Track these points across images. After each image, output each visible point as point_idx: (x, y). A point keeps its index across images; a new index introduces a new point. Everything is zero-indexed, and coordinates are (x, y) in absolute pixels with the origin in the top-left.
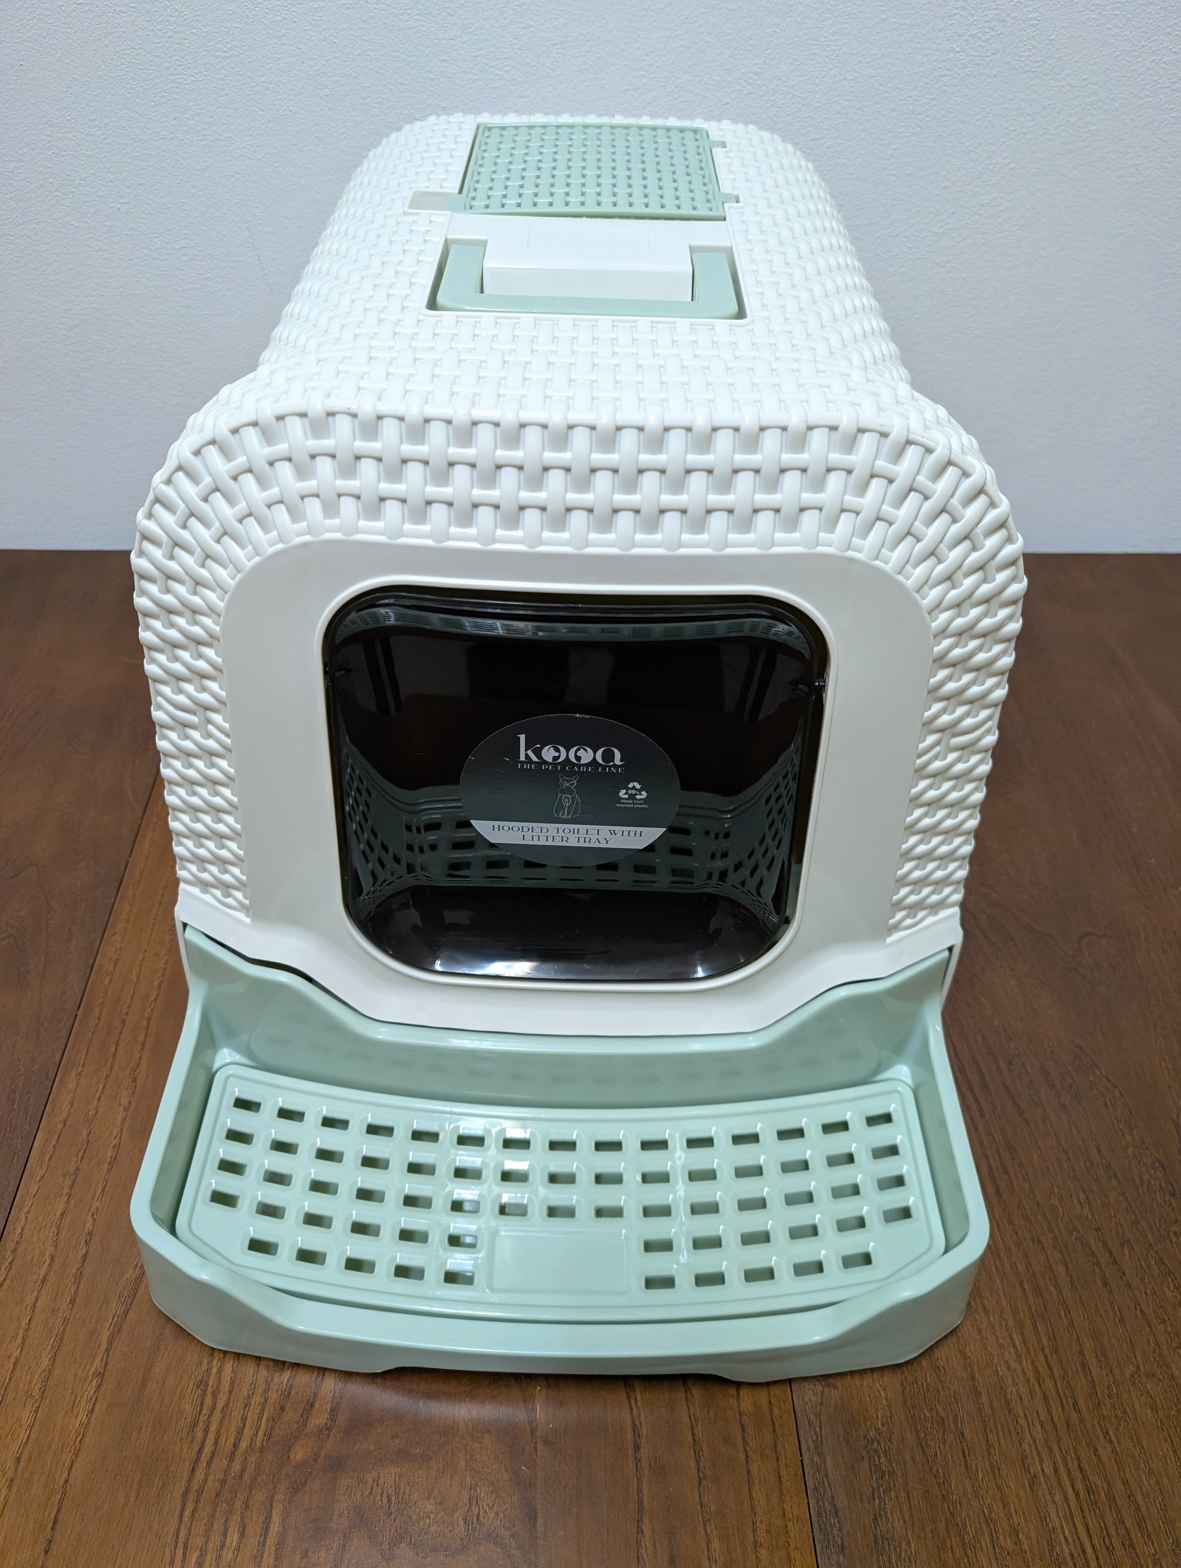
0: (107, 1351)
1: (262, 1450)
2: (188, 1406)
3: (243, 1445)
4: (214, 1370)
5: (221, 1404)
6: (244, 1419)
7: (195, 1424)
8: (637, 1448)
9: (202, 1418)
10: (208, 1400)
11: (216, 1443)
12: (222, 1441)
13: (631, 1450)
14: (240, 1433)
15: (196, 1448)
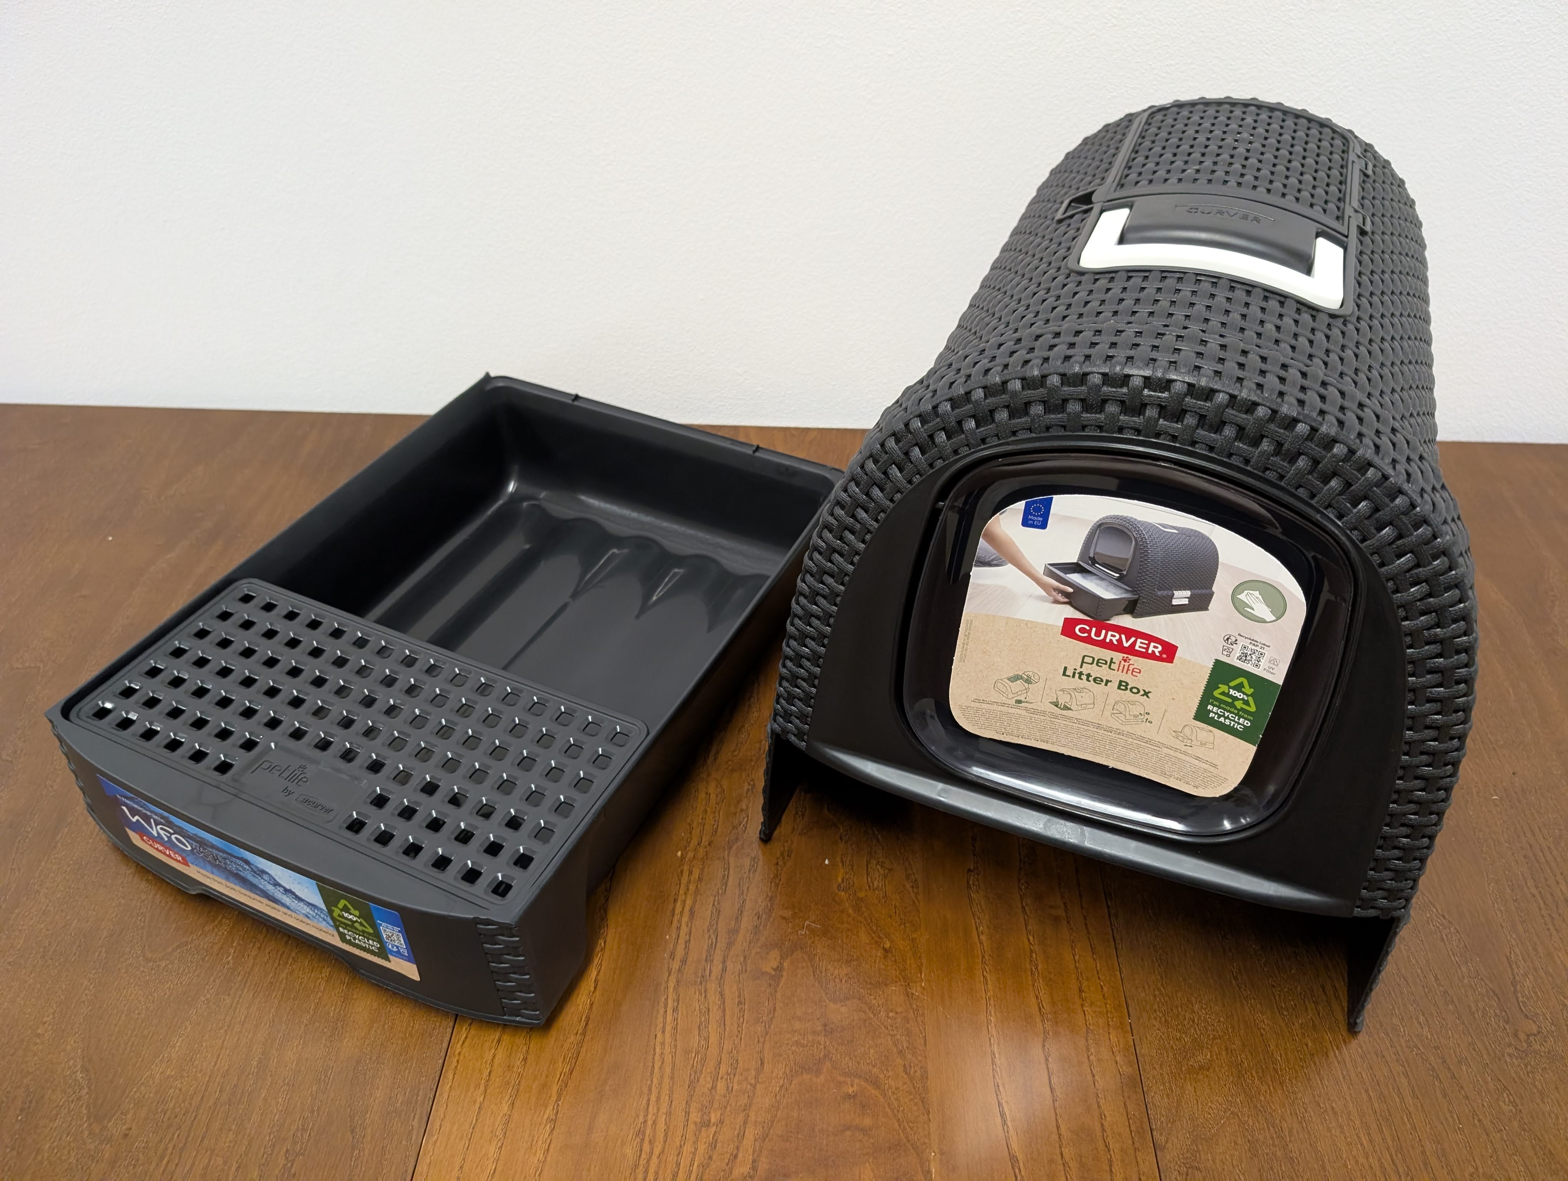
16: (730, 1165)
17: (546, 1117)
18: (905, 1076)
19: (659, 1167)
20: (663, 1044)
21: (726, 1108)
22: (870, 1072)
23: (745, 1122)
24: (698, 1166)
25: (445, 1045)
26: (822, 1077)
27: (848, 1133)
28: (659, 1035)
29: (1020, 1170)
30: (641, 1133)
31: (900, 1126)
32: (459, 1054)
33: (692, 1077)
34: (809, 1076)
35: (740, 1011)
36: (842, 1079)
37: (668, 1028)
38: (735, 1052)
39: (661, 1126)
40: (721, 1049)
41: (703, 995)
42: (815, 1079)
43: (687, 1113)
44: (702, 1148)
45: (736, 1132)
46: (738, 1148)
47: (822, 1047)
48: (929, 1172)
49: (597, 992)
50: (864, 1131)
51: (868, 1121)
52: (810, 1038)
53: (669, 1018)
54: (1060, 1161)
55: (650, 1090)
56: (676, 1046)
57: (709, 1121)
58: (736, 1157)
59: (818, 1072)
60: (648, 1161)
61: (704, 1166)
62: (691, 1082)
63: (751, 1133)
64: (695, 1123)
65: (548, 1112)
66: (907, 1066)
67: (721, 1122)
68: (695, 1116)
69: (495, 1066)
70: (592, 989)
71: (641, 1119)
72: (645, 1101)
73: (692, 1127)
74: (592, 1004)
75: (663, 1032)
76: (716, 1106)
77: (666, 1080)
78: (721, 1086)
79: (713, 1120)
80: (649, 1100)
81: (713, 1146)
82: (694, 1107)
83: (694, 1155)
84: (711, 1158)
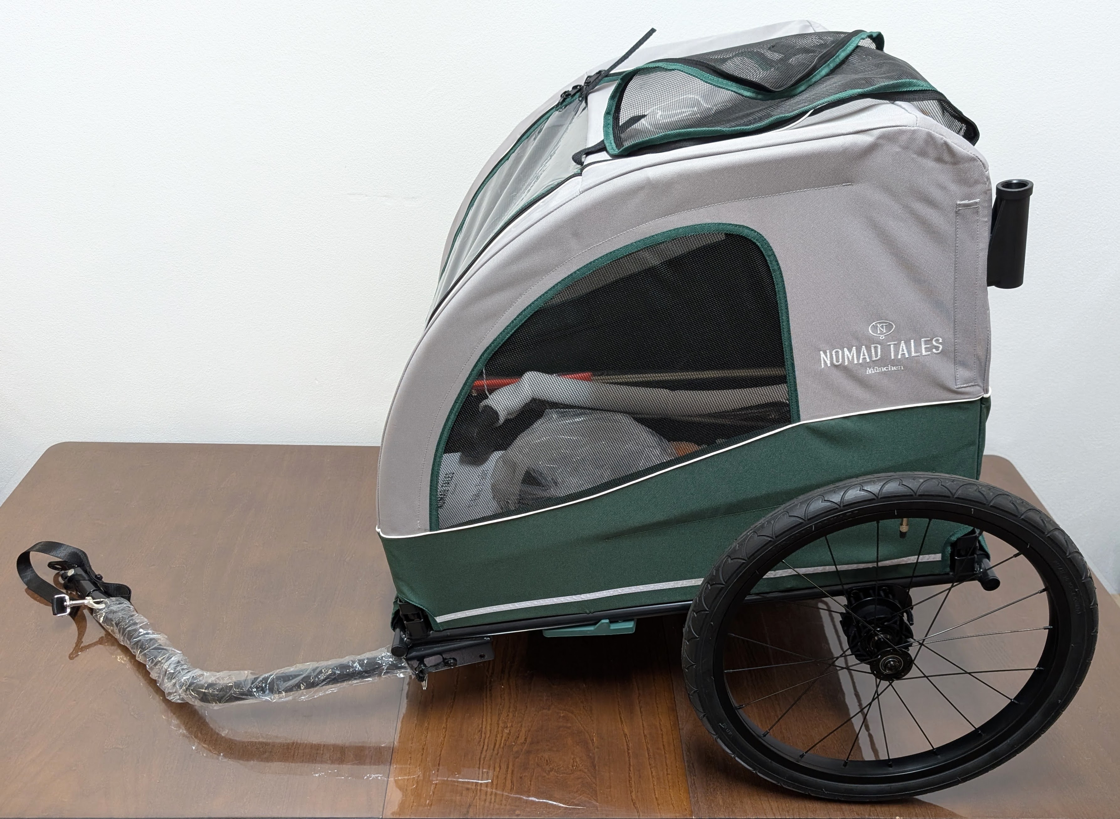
16: (516, 740)
17: (443, 727)
19: (488, 741)
21: (513, 722)
23: (521, 726)
26: (551, 711)
27: (561, 729)
29: (628, 738)
30: (480, 731)
31: (581, 725)
34: (545, 711)
35: (517, 689)
36: (558, 711)
40: (510, 703)
42: (548, 712)
43: (498, 724)
44: (505, 734)
45: (518, 730)
46: (519, 734)
47: (550, 701)
48: (593, 740)
49: (459, 685)
50: (569, 728)
51: (569, 725)
52: (545, 698)
53: (489, 693)
54: (642, 734)
55: (483, 717)
56: (492, 703)
58: (518, 737)
59: (549, 710)
60: (484, 740)
61: (505, 740)
62: (499, 714)
63: (523, 730)
66: (584, 706)
67: (512, 726)
68: (501, 725)
71: (480, 726)
72: (481, 720)
73: (500, 728)
79: (508, 726)
80: (483, 720)
81: (509, 734)
82: (500, 722)
83: (502, 737)
84: (508, 738)
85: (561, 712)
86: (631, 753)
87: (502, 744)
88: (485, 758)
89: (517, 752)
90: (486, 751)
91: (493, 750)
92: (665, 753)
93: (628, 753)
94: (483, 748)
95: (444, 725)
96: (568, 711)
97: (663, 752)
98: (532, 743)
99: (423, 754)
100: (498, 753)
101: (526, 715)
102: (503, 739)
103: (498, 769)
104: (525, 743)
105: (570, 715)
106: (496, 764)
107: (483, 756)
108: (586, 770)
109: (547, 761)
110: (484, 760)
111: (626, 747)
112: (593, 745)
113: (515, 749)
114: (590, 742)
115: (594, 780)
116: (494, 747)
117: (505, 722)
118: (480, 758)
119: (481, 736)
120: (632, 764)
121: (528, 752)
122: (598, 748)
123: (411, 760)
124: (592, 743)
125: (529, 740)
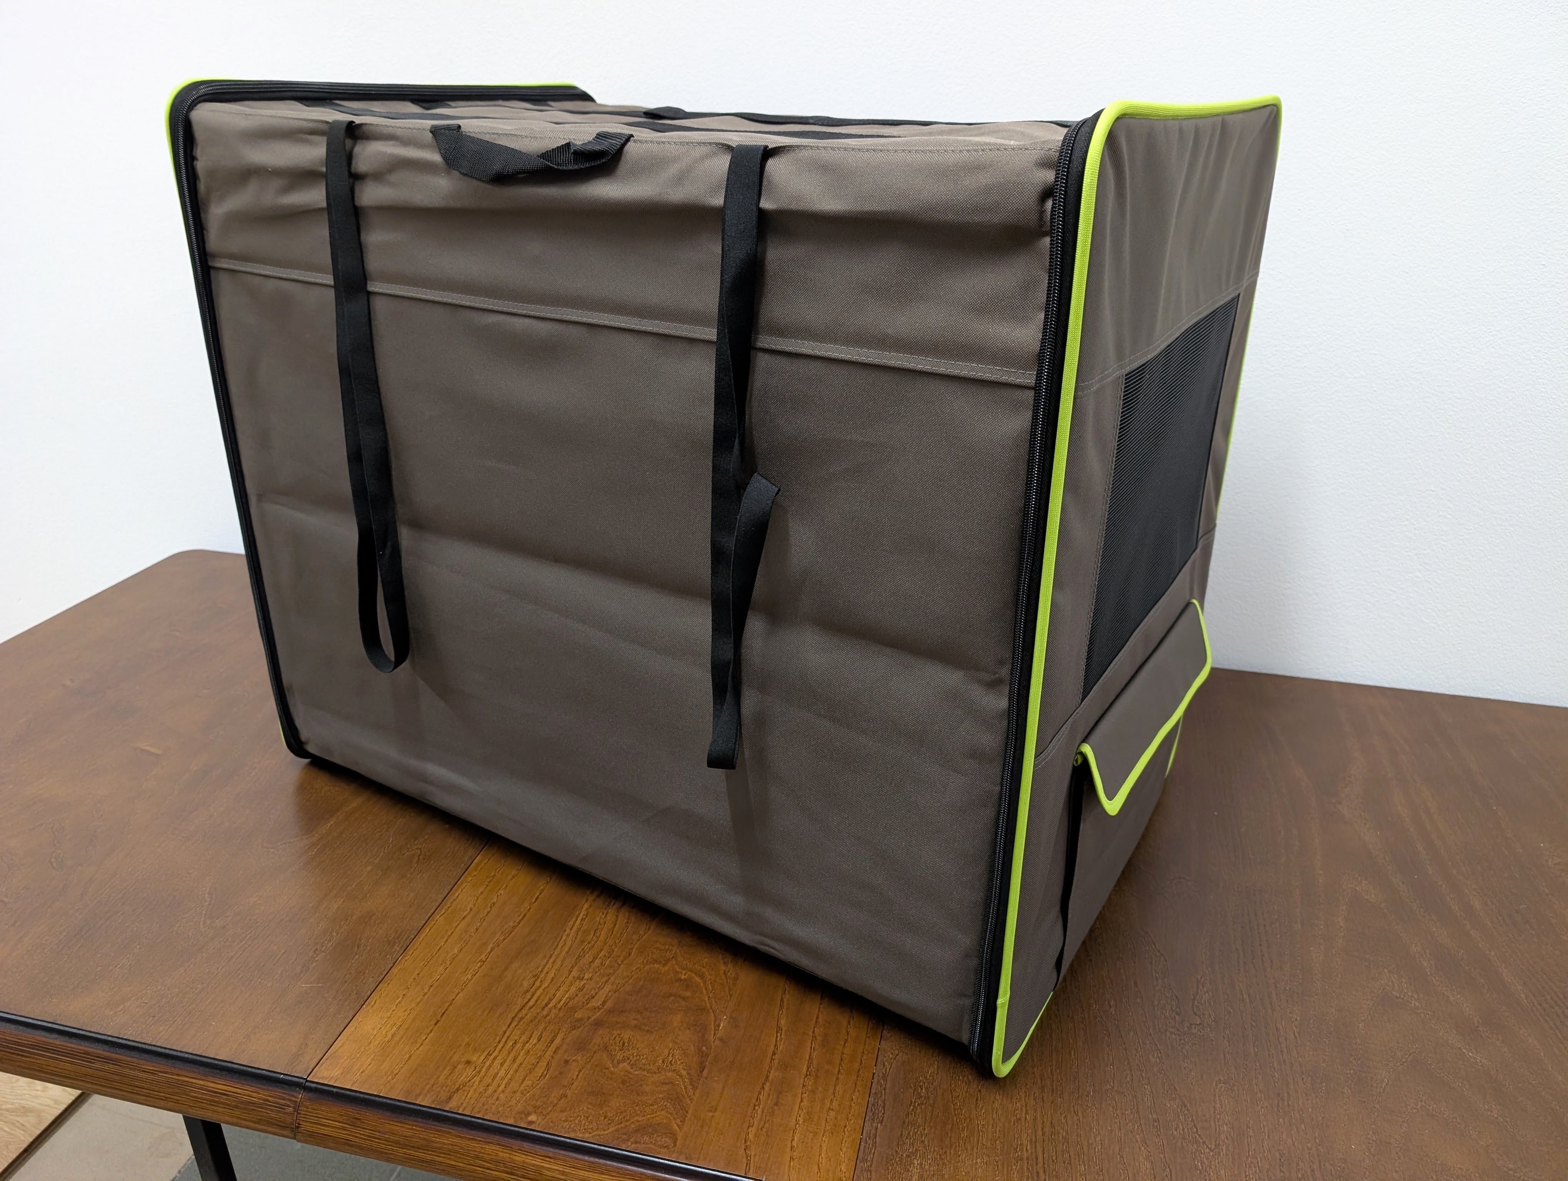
0: (490, 953)
1: (560, 1009)
2: (526, 984)
3: (551, 1005)
4: (544, 972)
5: (543, 987)
6: (554, 995)
7: (527, 991)
8: (774, 1054)
9: (532, 990)
10: (538, 983)
11: (537, 1001)
12: (539, 1001)
13: (770, 1055)
14: (551, 1000)
15: (526, 1000)
16: (588, 1001)
17: (480, 959)
18: (723, 976)
19: (541, 994)
20: (568, 935)
21: (596, 973)
22: (701, 970)
23: (606, 982)
24: (567, 998)
25: (429, 915)
26: (667, 968)
27: (672, 998)
28: (568, 931)
29: (781, 1035)
30: (536, 977)
31: (709, 1000)
32: (437, 920)
33: (581, 954)
34: (658, 966)
35: (626, 926)
36: (680, 970)
37: (575, 928)
38: (614, 946)
39: (551, 975)
40: (605, 943)
41: (605, 915)
42: (661, 968)
43: (570, 971)
44: (573, 989)
45: (598, 986)
46: (596, 993)
47: (673, 952)
48: (719, 1025)
49: (536, 903)
50: (684, 998)
51: (688, 994)
52: (667, 947)
53: (578, 922)
54: (811, 1034)
55: (551, 956)
56: (576, 938)
57: (583, 977)
58: (594, 997)
59: (665, 965)
61: (570, 998)
62: (579, 956)
63: (608, 988)
64: (574, 977)
65: (482, 957)
66: (727, 971)
67: (591, 979)
68: (575, 973)
69: (457, 929)
70: (533, 901)
71: (540, 969)
72: (545, 961)
73: (570, 978)
74: (530, 909)
75: (571, 929)
76: (591, 970)
77: (564, 953)
78: (598, 962)
79: (585, 978)
80: (548, 961)
81: (581, 990)
82: (576, 969)
83: (567, 992)
84: (577, 995)
85: (684, 972)
86: (776, 1061)
87: (562, 1002)
88: (522, 1019)
89: (579, 1020)
90: (531, 1008)
91: (543, 1009)
92: (839, 1072)
93: (772, 1059)
94: (527, 1002)
95: (483, 957)
96: (696, 974)
97: (836, 1071)
98: (610, 1012)
99: (426, 993)
100: (547, 1015)
101: (622, 966)
102: (567, 996)
103: (535, 1041)
104: (600, 1009)
105: (698, 979)
106: (536, 1032)
107: (520, 1015)
108: (684, 1073)
109: (624, 1044)
110: (519, 1022)
111: (772, 1048)
112: (715, 1034)
113: (578, 1015)
114: (713, 1028)
115: (691, 1092)
116: (546, 1005)
117: (581, 970)
118: (513, 1018)
119: (533, 985)
120: (770, 1078)
121: (599, 1024)
122: (721, 1040)
123: (403, 998)
124: (715, 1030)
125: (609, 1004)
